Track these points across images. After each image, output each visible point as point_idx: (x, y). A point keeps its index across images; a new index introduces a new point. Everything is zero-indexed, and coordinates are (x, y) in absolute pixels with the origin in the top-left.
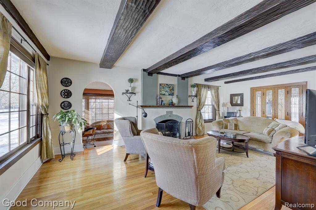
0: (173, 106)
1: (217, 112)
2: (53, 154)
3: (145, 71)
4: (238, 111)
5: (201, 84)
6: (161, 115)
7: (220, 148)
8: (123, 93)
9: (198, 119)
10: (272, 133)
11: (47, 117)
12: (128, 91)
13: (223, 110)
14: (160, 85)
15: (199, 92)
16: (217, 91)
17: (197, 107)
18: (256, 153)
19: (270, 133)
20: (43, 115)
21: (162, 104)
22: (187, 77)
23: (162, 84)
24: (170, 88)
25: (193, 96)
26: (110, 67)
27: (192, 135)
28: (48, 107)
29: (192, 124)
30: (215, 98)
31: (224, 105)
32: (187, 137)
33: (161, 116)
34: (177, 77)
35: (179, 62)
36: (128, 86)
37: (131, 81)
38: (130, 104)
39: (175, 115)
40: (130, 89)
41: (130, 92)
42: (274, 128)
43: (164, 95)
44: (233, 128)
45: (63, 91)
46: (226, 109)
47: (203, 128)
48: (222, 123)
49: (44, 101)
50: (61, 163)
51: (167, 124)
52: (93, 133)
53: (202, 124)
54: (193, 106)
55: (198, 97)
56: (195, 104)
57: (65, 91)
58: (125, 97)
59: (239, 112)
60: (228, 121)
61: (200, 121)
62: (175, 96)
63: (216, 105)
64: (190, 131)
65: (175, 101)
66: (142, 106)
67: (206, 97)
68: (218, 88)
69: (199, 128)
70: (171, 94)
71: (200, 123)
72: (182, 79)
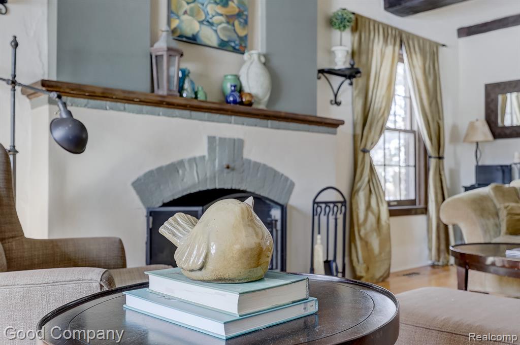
0: (242, 108)
5: (369, 20)
6: (176, 159)
9: (361, 194)
15: (363, 58)
17: (355, 136)
21: (181, 89)
24: (225, 3)
25: (336, 73)
33: (177, 167)
39: (257, 165)
43: (194, 39)
47: (386, 241)
48: (491, 206)
53: (379, 220)
54: (342, 123)
55: (360, 82)
61: (368, 207)
62: (253, 59)
63: (426, 133)
64: (331, 258)
65: (256, 82)
68: (436, 53)
69: (366, 244)
70: (233, 44)
71: (370, 215)
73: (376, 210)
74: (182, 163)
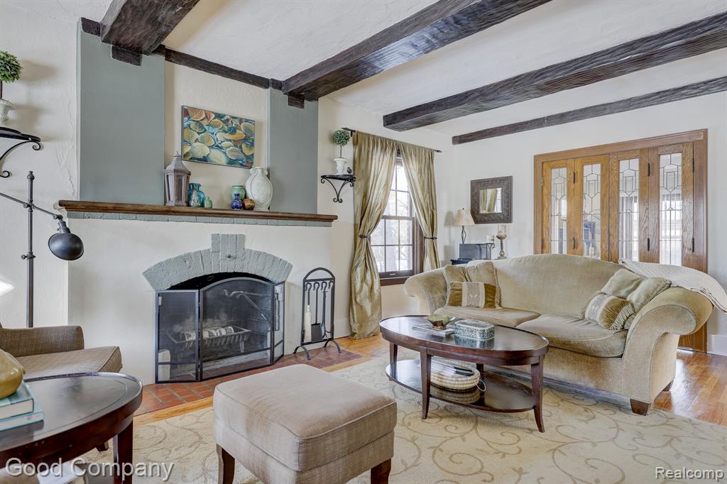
0: (245, 212)
1: (427, 243)
3: (98, 34)
4: (496, 239)
5: (369, 135)
6: (184, 253)
7: (429, 396)
9: (359, 269)
10: (621, 317)
13: (448, 239)
14: (186, 112)
15: (363, 166)
16: (429, 168)
17: (355, 225)
18: (567, 405)
19: (614, 317)
21: (188, 199)
22: (311, 95)
23: (195, 110)
24: (233, 131)
25: (338, 178)
27: (329, 336)
29: (329, 291)
30: (420, 192)
31: (451, 220)
32: (309, 347)
33: (184, 259)
34: (269, 89)
39: (259, 254)
42: (623, 293)
43: (204, 160)
44: (482, 303)
46: (456, 234)
47: (377, 305)
48: (441, 282)
51: (209, 294)
53: (372, 288)
54: (336, 218)
55: (359, 184)
56: (346, 212)
59: (497, 242)
60: (465, 276)
61: (364, 279)
62: (257, 172)
63: (423, 220)
64: (320, 321)
65: (258, 191)
67: (387, 186)
68: (431, 158)
69: (361, 307)
70: (240, 162)
71: (364, 285)
72: (291, 103)
73: (370, 283)
74: (189, 255)
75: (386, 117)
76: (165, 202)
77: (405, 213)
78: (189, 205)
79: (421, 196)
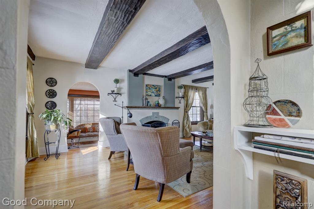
0: (159, 107)
1: (205, 113)
2: (37, 152)
3: (131, 72)
5: (188, 86)
6: (147, 116)
7: (202, 147)
8: (109, 94)
9: (185, 120)
11: (33, 116)
12: (114, 91)
13: (211, 112)
14: (147, 86)
15: (186, 94)
16: (205, 93)
17: (184, 109)
20: (29, 114)
21: (148, 105)
22: (174, 78)
23: (149, 85)
24: (156, 89)
25: (180, 97)
26: (96, 68)
28: (33, 106)
29: (178, 126)
30: (202, 99)
31: (212, 107)
33: (147, 118)
34: (164, 78)
35: (161, 63)
36: (114, 87)
37: (117, 81)
38: (115, 105)
39: (162, 116)
40: (116, 90)
41: (116, 92)
43: (150, 95)
45: (48, 91)
47: (190, 130)
48: (207, 124)
49: (30, 100)
50: (46, 162)
51: (153, 125)
52: (77, 135)
53: (189, 126)
54: (180, 108)
55: (186, 98)
56: (182, 106)
57: (50, 91)
58: (111, 98)
61: (187, 123)
62: (161, 97)
63: (203, 107)
65: (161, 102)
66: (127, 107)
67: (193, 99)
68: (206, 90)
69: (186, 130)
70: (158, 95)
72: (169, 80)
73: (188, 124)
74: (148, 117)
75: (192, 80)
76: (143, 105)
77: (199, 106)
78: (148, 106)
79: (203, 100)
